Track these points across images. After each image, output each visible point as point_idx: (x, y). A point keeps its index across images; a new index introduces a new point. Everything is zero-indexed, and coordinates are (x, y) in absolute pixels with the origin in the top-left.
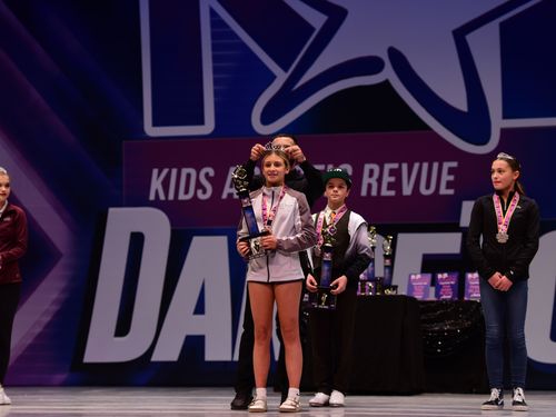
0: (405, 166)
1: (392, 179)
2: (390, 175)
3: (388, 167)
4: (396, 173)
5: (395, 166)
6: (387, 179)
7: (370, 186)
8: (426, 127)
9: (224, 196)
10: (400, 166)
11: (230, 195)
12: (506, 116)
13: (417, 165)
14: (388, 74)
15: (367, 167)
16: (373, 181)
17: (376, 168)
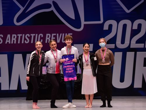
0: (58, 35)
1: (54, 38)
2: (54, 37)
3: (53, 35)
4: (55, 36)
5: (55, 34)
6: (53, 38)
7: (48, 40)
8: (63, 24)
9: (6, 43)
10: (56, 35)
11: (8, 43)
12: (85, 21)
13: (61, 34)
14: (53, 8)
15: (47, 35)
16: (49, 39)
17: (50, 35)
